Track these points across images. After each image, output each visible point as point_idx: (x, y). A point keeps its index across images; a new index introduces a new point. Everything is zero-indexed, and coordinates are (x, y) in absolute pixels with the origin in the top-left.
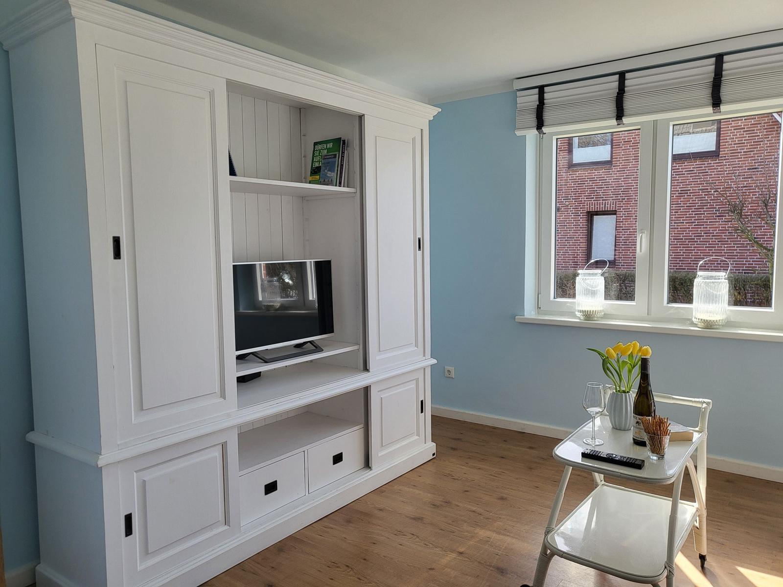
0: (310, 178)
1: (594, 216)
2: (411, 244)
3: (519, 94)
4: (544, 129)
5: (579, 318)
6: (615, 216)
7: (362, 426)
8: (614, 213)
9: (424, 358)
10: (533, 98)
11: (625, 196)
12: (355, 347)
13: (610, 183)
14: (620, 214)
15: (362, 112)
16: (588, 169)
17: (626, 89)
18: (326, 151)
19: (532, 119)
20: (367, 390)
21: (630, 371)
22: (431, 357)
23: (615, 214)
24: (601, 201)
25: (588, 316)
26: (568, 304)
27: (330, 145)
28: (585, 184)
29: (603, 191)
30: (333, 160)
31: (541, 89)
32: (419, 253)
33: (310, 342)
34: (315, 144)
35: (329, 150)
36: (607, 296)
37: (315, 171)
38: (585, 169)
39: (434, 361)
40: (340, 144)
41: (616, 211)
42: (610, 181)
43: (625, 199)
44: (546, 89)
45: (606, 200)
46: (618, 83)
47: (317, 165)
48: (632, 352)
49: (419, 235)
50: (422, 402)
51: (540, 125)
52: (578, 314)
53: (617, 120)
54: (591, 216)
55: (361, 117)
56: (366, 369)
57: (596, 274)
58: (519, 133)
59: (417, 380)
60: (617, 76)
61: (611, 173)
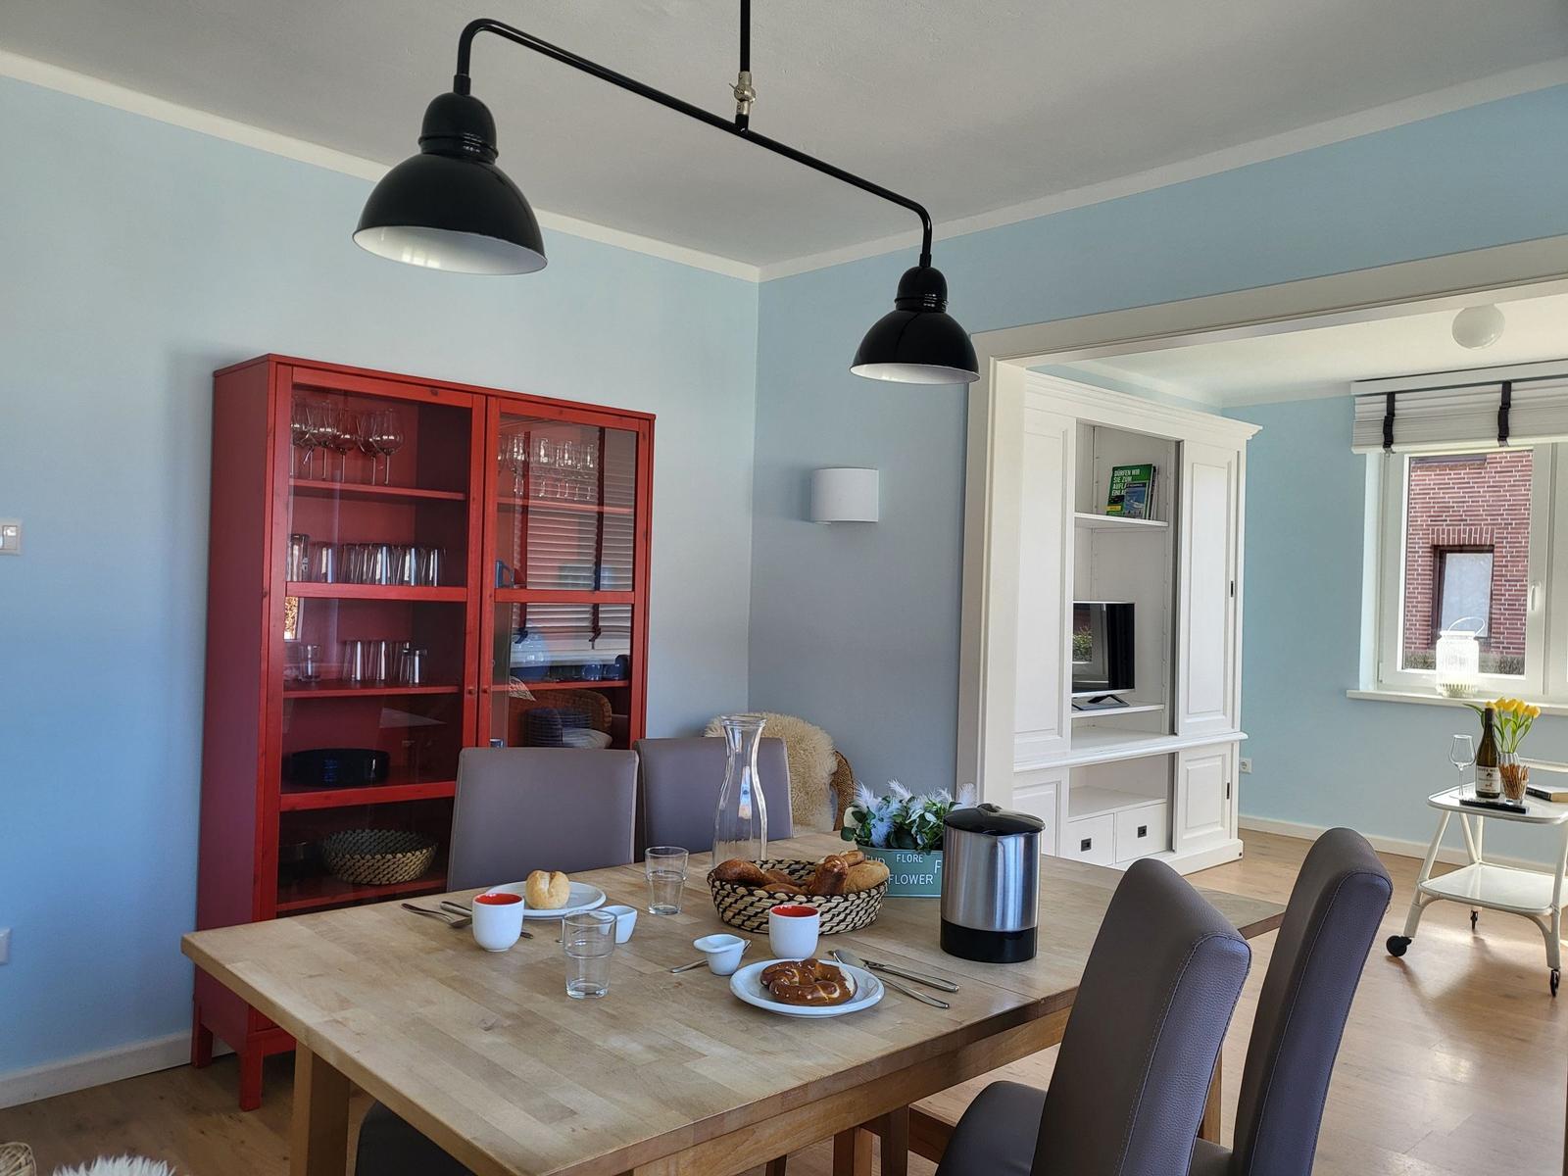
0: (1109, 508)
1: (1448, 555)
2: (1222, 589)
3: (1357, 400)
4: (1394, 448)
5: (1441, 694)
6: (1490, 555)
7: (1165, 800)
8: (1491, 549)
9: (1233, 730)
10: (1380, 407)
11: (1512, 519)
12: (1161, 707)
13: (1482, 494)
14: (1502, 552)
15: (1178, 437)
16: (1436, 467)
17: (1512, 402)
18: (1130, 479)
19: (1378, 433)
20: (1173, 757)
21: (1514, 732)
22: (1241, 731)
23: (1492, 551)
24: (1462, 527)
25: (1454, 691)
26: (1424, 677)
27: (1138, 472)
28: (1429, 494)
29: (1465, 508)
30: (1143, 489)
31: (1391, 397)
32: (1231, 599)
33: (1112, 696)
34: (1115, 469)
35: (1134, 477)
36: (1484, 667)
37: (1115, 500)
38: (1430, 467)
39: (1245, 736)
40: (1149, 470)
41: (1493, 546)
42: (1481, 490)
43: (1511, 524)
44: (1397, 396)
45: (1472, 525)
46: (1500, 394)
47: (1118, 493)
48: (1516, 710)
49: (1232, 579)
50: (1228, 785)
51: (1388, 441)
52: (1440, 689)
53: (1499, 440)
54: (1440, 552)
55: (1178, 444)
56: (1173, 732)
57: (1467, 637)
58: (1356, 451)
59: (1224, 756)
60: (1501, 386)
61: (1483, 475)
